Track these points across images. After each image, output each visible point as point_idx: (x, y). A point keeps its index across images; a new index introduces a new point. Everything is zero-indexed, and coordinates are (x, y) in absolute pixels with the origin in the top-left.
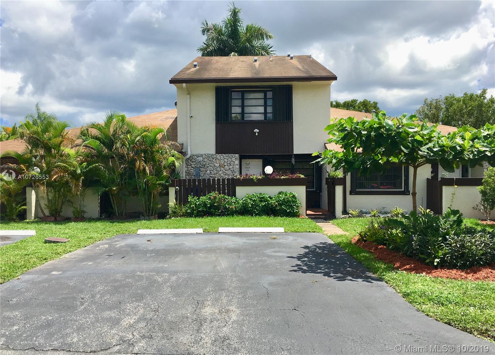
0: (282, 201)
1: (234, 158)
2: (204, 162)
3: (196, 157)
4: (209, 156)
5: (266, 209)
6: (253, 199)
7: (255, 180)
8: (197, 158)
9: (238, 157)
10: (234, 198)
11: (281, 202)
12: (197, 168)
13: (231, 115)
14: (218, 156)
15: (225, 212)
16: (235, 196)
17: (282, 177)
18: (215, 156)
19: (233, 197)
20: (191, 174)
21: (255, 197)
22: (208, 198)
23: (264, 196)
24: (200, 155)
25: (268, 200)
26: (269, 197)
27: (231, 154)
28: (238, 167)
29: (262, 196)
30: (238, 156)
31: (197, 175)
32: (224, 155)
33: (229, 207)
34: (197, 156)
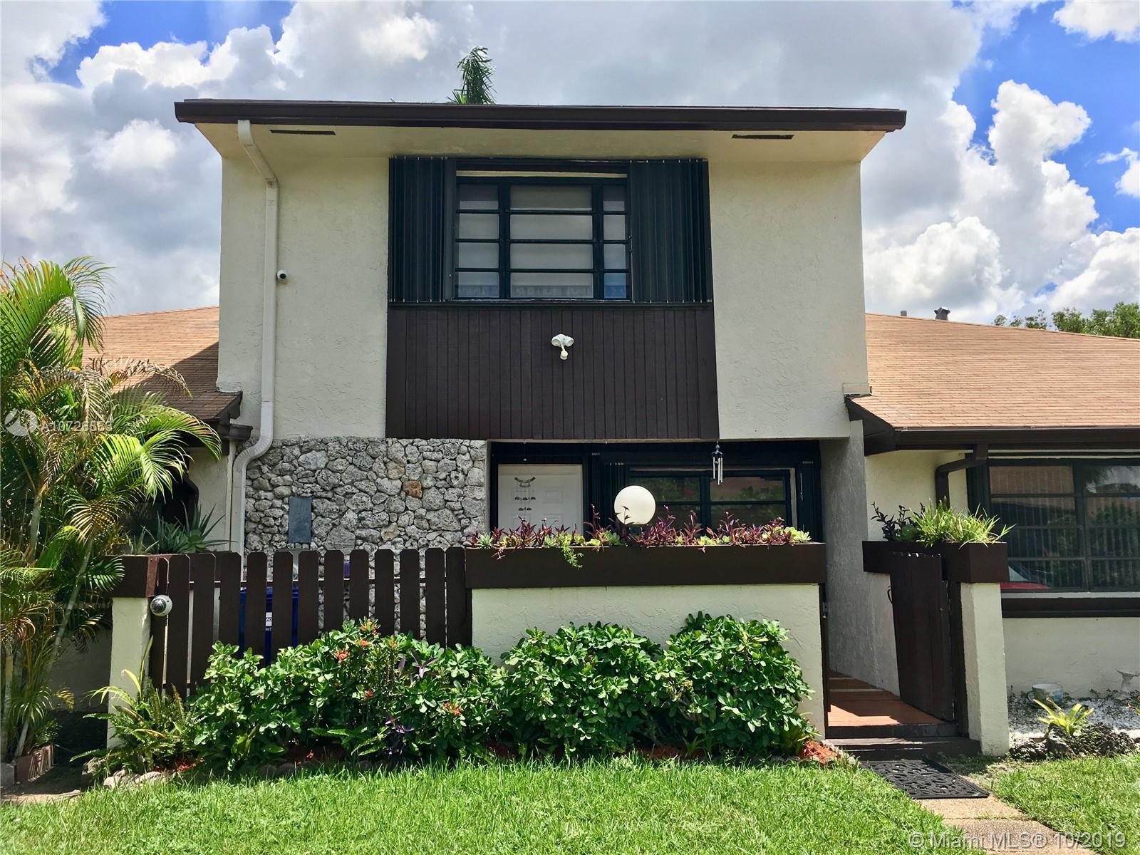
0: (715, 672)
1: (467, 457)
2: (333, 472)
3: (297, 451)
4: (354, 449)
5: (630, 715)
6: (564, 660)
7: (573, 557)
8: (302, 458)
9: (485, 451)
10: (459, 656)
11: (709, 674)
12: (296, 500)
13: (455, 279)
14: (397, 447)
15: (412, 736)
16: (467, 643)
17: (704, 541)
18: (383, 447)
19: (458, 646)
20: (271, 526)
21: (575, 645)
22: (319, 658)
23: (618, 641)
24: (313, 443)
25: (642, 666)
26: (644, 646)
27: (453, 441)
28: (482, 494)
29: (610, 645)
30: (481, 447)
31: (298, 530)
32: (424, 442)
33: (434, 710)
34: (301, 447)
